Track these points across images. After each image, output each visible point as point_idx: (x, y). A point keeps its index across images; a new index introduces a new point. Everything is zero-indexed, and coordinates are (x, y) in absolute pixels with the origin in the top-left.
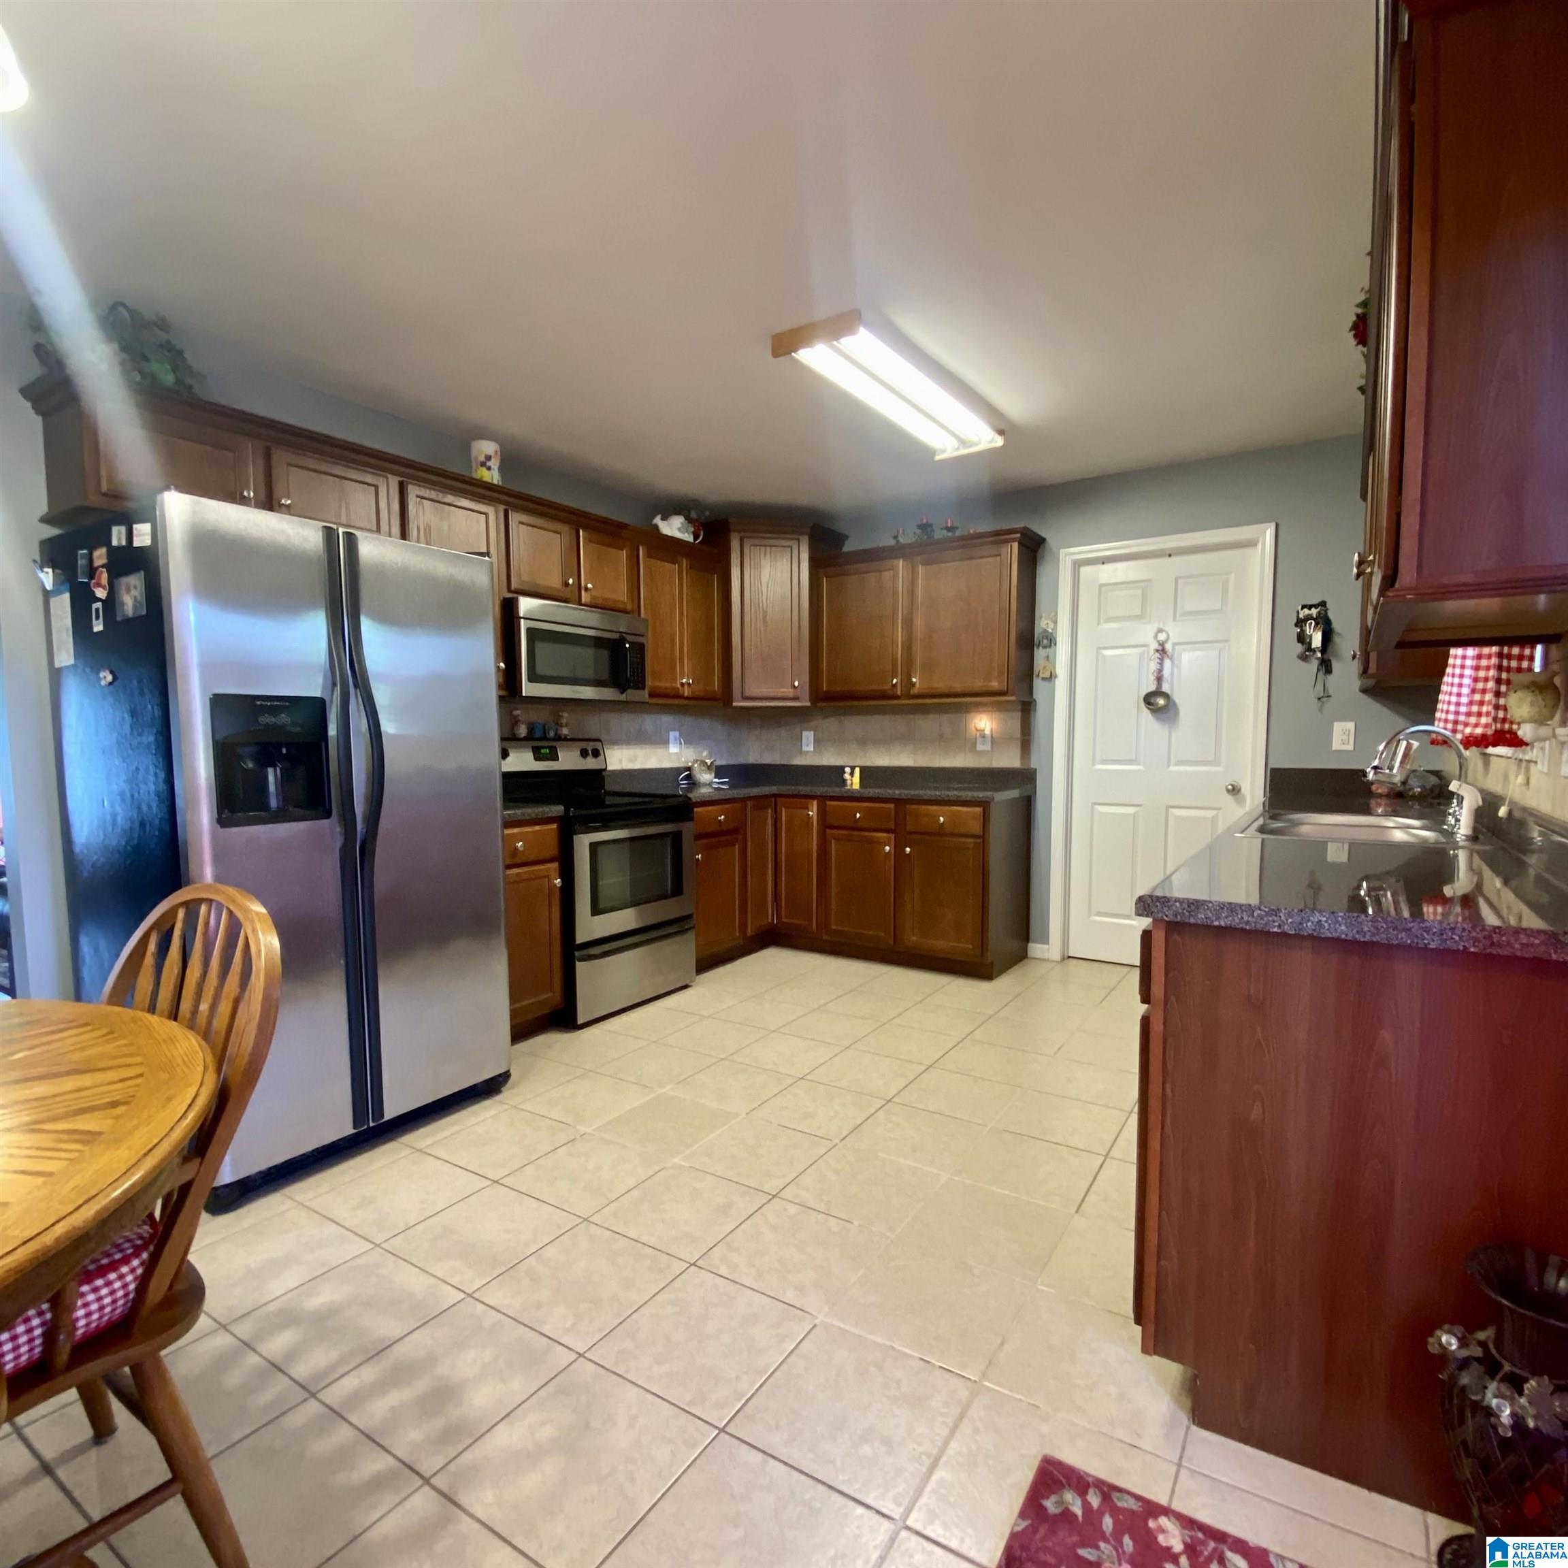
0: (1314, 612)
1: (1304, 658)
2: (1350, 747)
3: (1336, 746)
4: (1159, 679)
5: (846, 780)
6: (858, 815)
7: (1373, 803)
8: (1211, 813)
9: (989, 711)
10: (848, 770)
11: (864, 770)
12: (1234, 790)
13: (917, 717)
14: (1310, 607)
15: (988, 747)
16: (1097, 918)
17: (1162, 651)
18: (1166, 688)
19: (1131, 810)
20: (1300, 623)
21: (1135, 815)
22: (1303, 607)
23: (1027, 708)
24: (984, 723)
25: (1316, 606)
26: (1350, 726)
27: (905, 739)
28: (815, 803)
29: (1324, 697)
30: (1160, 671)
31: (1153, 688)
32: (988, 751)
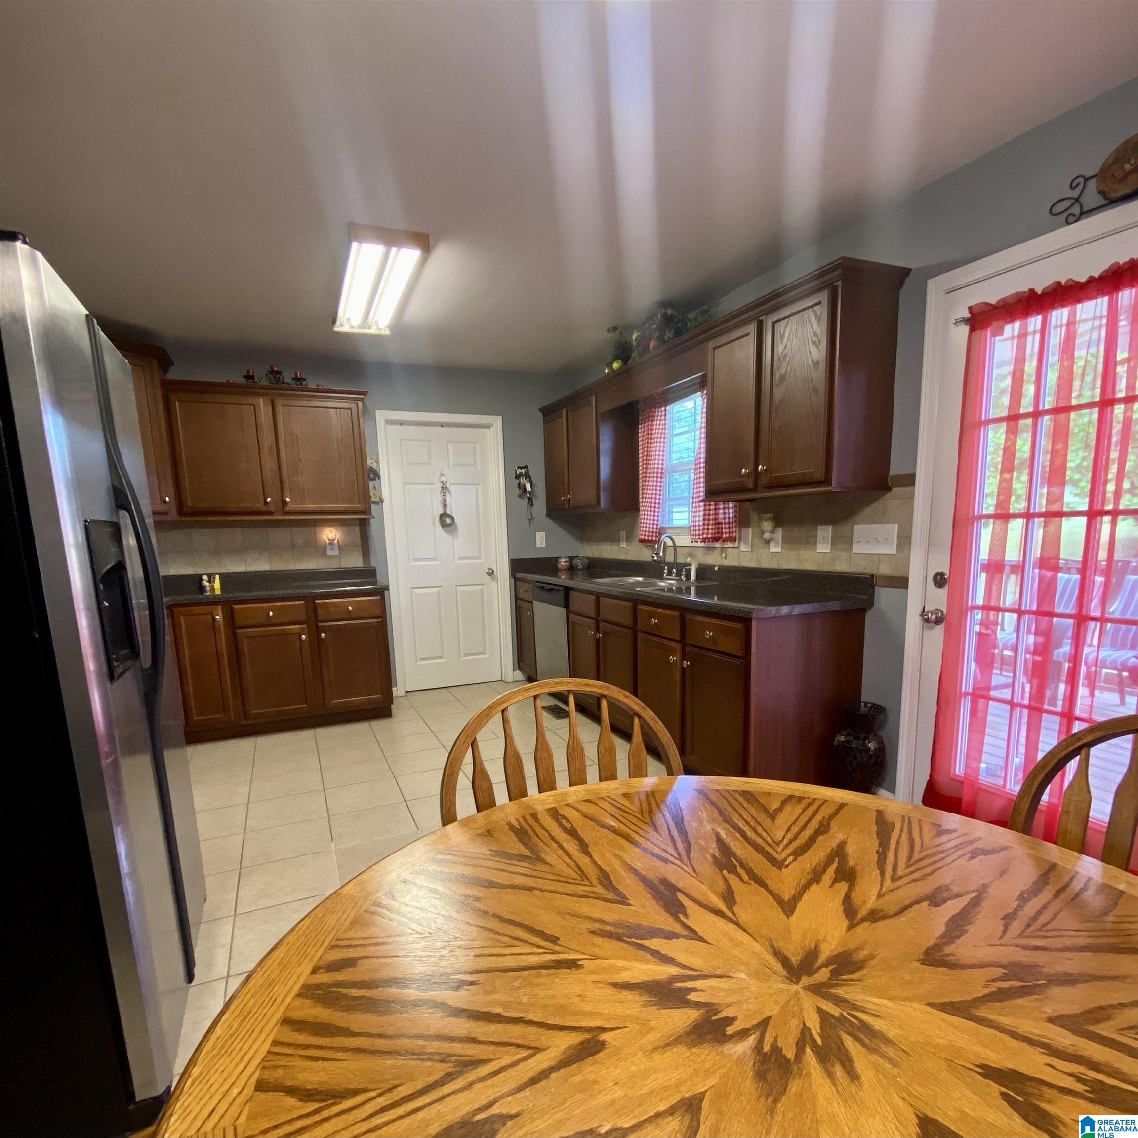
0: (523, 471)
1: (520, 497)
2: (544, 546)
3: (539, 545)
4: (445, 506)
5: (206, 587)
6: (271, 613)
7: (560, 574)
8: (479, 587)
9: (333, 525)
10: (205, 577)
11: (222, 576)
12: (491, 573)
13: (269, 530)
14: (521, 468)
15: (336, 552)
16: (421, 663)
17: (444, 488)
18: (448, 511)
19: (435, 590)
20: (518, 477)
21: (438, 593)
22: (518, 468)
23: (364, 524)
24: (330, 534)
25: (524, 468)
26: (543, 534)
27: (263, 548)
28: (219, 608)
29: (531, 519)
30: (444, 501)
31: (442, 512)
32: (336, 556)
